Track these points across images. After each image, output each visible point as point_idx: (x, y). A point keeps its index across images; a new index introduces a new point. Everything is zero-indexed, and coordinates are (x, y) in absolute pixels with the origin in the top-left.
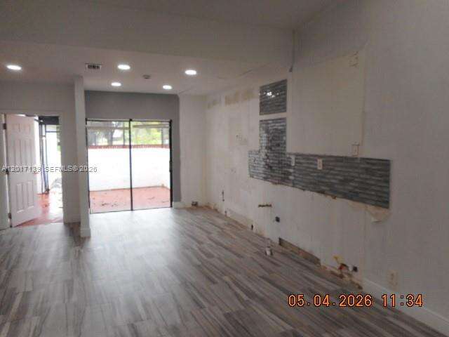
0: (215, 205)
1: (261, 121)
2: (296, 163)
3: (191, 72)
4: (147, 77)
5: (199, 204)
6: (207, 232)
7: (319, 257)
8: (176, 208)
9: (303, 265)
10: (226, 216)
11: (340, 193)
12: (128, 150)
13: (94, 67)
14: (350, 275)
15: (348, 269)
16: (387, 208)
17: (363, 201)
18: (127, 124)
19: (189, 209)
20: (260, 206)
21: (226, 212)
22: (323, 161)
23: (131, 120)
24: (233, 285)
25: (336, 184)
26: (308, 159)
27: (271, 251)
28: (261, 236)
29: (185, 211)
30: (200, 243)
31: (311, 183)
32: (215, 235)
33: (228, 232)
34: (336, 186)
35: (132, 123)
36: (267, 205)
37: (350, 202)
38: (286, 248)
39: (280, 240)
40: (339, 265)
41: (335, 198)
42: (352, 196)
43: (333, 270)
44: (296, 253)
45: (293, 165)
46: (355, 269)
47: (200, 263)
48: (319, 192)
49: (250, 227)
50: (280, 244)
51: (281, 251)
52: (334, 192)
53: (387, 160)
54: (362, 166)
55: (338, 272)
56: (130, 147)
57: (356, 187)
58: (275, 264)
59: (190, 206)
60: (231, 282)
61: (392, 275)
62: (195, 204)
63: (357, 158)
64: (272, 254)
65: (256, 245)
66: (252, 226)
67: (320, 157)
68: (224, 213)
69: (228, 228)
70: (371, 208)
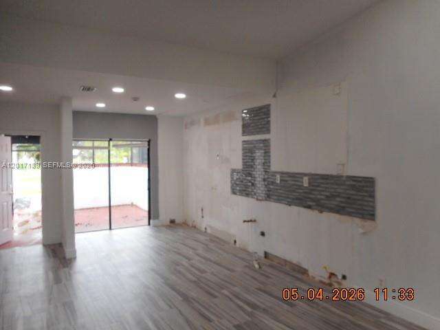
0: (194, 221)
1: (244, 141)
2: (281, 180)
3: (180, 96)
4: (136, 99)
5: (177, 221)
6: (193, 249)
7: (306, 267)
8: (155, 226)
9: (293, 276)
10: (206, 232)
11: (327, 208)
12: (107, 168)
13: (89, 89)
14: (339, 283)
15: (338, 279)
16: (374, 220)
17: (350, 214)
18: (106, 144)
19: (168, 227)
20: (245, 221)
21: (206, 229)
22: (309, 179)
23: (111, 140)
24: (234, 298)
25: (322, 199)
26: (294, 177)
27: (259, 264)
28: (245, 250)
29: (164, 228)
30: (189, 259)
31: (297, 199)
32: (200, 251)
33: (214, 248)
34: (322, 201)
35: (111, 143)
36: (251, 221)
37: (337, 216)
38: (272, 261)
39: (266, 253)
40: (328, 275)
41: (321, 212)
42: (339, 210)
43: (323, 279)
44: (282, 265)
45: (278, 182)
46: (344, 277)
47: (196, 280)
48: (305, 207)
49: (233, 242)
50: (266, 257)
51: (268, 264)
52: (321, 207)
53: (371, 178)
54: (348, 183)
55: (327, 281)
56: (109, 165)
57: (342, 202)
58: (267, 276)
59: (168, 223)
60: (231, 296)
61: (381, 281)
62: (172, 222)
63: (342, 176)
64: (260, 267)
65: (243, 259)
66: (235, 242)
67: (306, 175)
68: (204, 230)
69: (212, 244)
70: (357, 220)
